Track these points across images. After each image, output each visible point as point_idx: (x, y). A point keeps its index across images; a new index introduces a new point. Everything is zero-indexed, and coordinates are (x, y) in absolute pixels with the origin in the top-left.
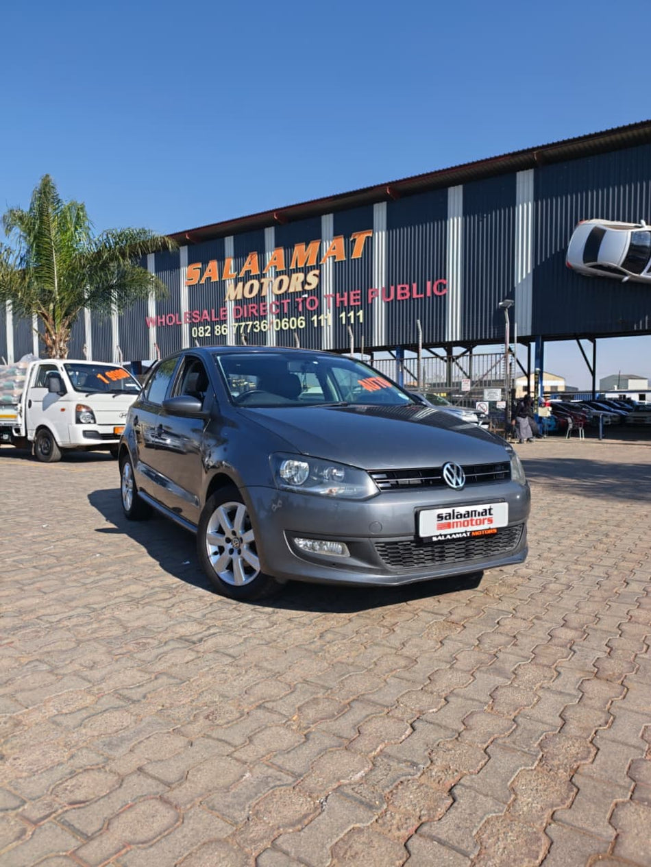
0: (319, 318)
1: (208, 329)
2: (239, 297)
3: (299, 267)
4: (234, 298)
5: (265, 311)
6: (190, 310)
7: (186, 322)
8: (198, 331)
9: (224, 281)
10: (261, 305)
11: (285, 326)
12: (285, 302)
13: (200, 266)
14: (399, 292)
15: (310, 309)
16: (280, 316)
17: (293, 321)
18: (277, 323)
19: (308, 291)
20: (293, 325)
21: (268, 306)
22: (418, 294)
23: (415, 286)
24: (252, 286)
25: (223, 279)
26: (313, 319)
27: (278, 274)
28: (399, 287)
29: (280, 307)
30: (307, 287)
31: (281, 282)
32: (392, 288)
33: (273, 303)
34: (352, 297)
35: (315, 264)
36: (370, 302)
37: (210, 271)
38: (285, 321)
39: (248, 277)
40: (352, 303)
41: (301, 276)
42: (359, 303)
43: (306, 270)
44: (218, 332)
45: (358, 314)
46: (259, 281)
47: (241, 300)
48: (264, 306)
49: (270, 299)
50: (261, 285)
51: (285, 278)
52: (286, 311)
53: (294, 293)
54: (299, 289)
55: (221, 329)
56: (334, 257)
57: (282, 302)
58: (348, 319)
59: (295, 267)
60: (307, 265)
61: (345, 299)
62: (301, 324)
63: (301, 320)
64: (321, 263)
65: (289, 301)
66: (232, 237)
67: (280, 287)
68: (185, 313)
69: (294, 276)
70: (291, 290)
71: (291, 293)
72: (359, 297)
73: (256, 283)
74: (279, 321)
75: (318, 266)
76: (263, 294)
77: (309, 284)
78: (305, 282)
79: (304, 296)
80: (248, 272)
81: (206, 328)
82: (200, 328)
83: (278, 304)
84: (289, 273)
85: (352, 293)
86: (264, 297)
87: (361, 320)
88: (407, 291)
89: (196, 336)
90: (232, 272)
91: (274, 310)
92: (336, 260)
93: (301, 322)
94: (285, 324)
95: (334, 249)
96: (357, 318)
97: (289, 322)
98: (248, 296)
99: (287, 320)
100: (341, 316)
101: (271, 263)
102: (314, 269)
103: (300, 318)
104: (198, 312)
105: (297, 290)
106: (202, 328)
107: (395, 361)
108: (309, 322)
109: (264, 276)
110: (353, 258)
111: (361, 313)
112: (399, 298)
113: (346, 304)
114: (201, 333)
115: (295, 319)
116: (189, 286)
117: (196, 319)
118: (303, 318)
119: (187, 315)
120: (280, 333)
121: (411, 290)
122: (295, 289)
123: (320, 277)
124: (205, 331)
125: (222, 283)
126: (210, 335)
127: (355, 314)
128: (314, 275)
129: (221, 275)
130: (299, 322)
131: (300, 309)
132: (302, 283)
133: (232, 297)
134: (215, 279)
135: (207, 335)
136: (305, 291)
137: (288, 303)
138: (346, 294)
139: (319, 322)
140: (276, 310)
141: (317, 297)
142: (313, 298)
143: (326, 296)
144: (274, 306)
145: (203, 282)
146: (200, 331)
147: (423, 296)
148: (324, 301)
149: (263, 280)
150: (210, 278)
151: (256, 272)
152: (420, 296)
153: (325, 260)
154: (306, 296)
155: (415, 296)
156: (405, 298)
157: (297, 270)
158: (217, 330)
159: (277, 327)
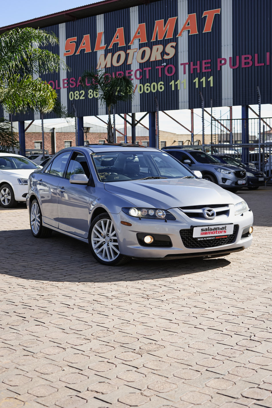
0: (176, 83)
1: (82, 93)
2: (109, 65)
3: (158, 40)
4: (104, 66)
5: (130, 77)
6: (67, 78)
7: (64, 87)
8: (74, 95)
9: (96, 52)
10: (127, 72)
11: (147, 90)
12: (147, 69)
13: (75, 39)
14: (243, 61)
15: (168, 75)
16: (143, 81)
17: (154, 85)
18: (140, 87)
19: (166, 60)
20: (154, 89)
21: (133, 73)
22: (258, 63)
23: (256, 55)
24: (119, 55)
25: (94, 51)
26: (170, 84)
27: (141, 46)
28: (243, 57)
29: (143, 73)
30: (166, 57)
31: (144, 53)
32: (238, 58)
33: (137, 70)
34: (204, 66)
35: (172, 37)
36: (219, 69)
37: (84, 44)
38: (147, 86)
39: (116, 49)
40: (204, 71)
41: (161, 47)
42: (210, 70)
43: (165, 43)
44: (91, 96)
45: (209, 80)
46: (126, 52)
47: (110, 68)
48: (129, 73)
49: (135, 67)
50: (127, 55)
51: (147, 49)
52: (147, 77)
53: (154, 61)
54: (159, 58)
55: (93, 93)
56: (189, 31)
57: (144, 69)
58: (200, 83)
59: (155, 40)
60: (166, 38)
61: (198, 67)
62: (161, 88)
63: (161, 84)
64: (177, 37)
65: (150, 68)
66: (102, 16)
67: (143, 57)
68: (64, 80)
69: (155, 48)
70: (153, 59)
71: (152, 62)
72: (209, 65)
73: (123, 54)
74: (142, 85)
75: (175, 40)
76: (129, 63)
77: (168, 54)
78: (163, 53)
79: (162, 65)
80: (116, 45)
81: (81, 92)
82: (75, 93)
83: (141, 71)
84: (150, 45)
85: (204, 62)
86: (129, 65)
87: (212, 85)
88: (249, 61)
89: (72, 99)
90: (103, 45)
91: (138, 76)
92: (190, 34)
93: (160, 87)
94: (148, 88)
95: (188, 24)
96: (208, 83)
97: (150, 86)
98: (115, 64)
99: (149, 84)
100: (194, 81)
101: (135, 37)
102: (171, 42)
103: (159, 84)
104: (74, 80)
105: (157, 59)
106: (77, 92)
107: (241, 120)
108: (167, 86)
109: (129, 48)
110: (203, 32)
111: (211, 79)
112: (243, 66)
113: (198, 71)
114: (77, 97)
115: (155, 84)
116: (67, 57)
117: (72, 85)
118: (162, 83)
119: (66, 81)
120: (143, 96)
121: (253, 60)
122: (156, 59)
123: (176, 48)
124: (80, 95)
125: (94, 55)
126: (84, 98)
127: (206, 80)
128: (172, 46)
129: (93, 48)
130: (159, 86)
131: (160, 76)
132: (161, 53)
133: (103, 66)
134: (88, 50)
135: (81, 98)
136: (163, 60)
137: (149, 70)
138: (198, 62)
139: (176, 86)
140: (140, 76)
141: (173, 65)
142: (170, 66)
143: (181, 64)
144: (138, 73)
145: (78, 53)
146: (76, 95)
147: (263, 64)
148: (181, 68)
149: (128, 51)
150: (84, 50)
151: (122, 44)
152: (260, 65)
153: (180, 34)
154: (165, 64)
155: (256, 64)
156: (247, 66)
157: (157, 43)
158: (90, 94)
159: (141, 91)
